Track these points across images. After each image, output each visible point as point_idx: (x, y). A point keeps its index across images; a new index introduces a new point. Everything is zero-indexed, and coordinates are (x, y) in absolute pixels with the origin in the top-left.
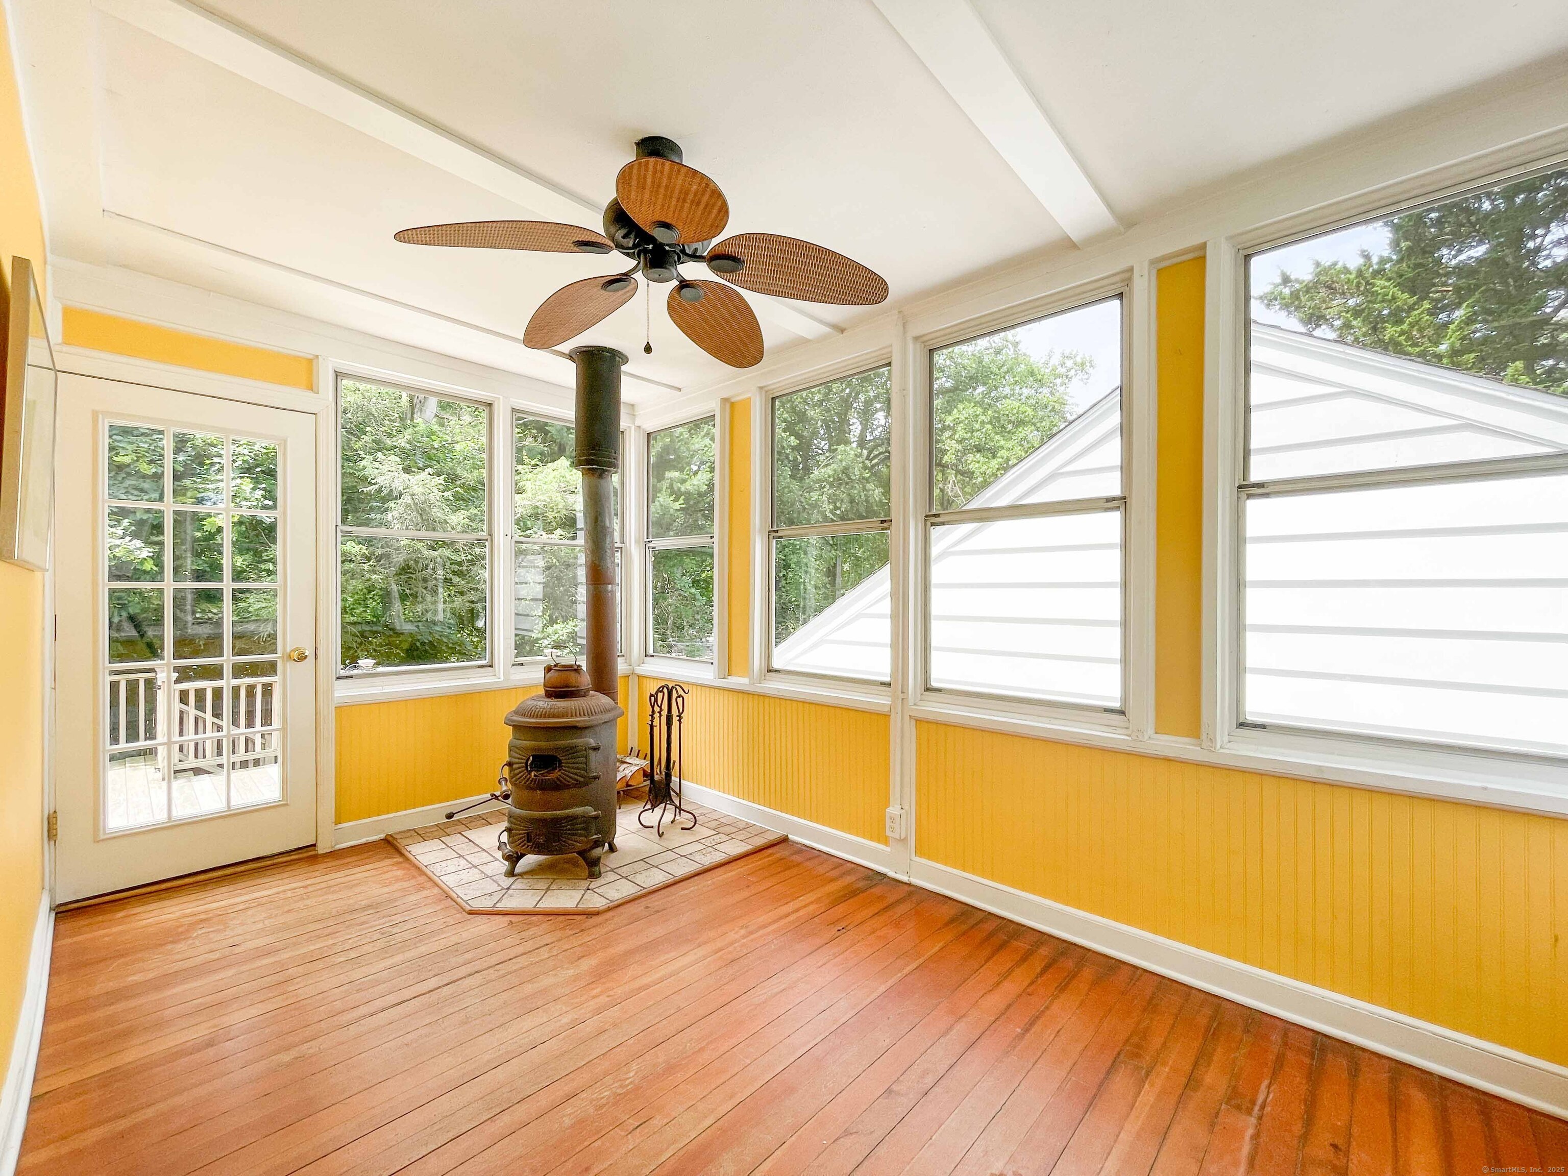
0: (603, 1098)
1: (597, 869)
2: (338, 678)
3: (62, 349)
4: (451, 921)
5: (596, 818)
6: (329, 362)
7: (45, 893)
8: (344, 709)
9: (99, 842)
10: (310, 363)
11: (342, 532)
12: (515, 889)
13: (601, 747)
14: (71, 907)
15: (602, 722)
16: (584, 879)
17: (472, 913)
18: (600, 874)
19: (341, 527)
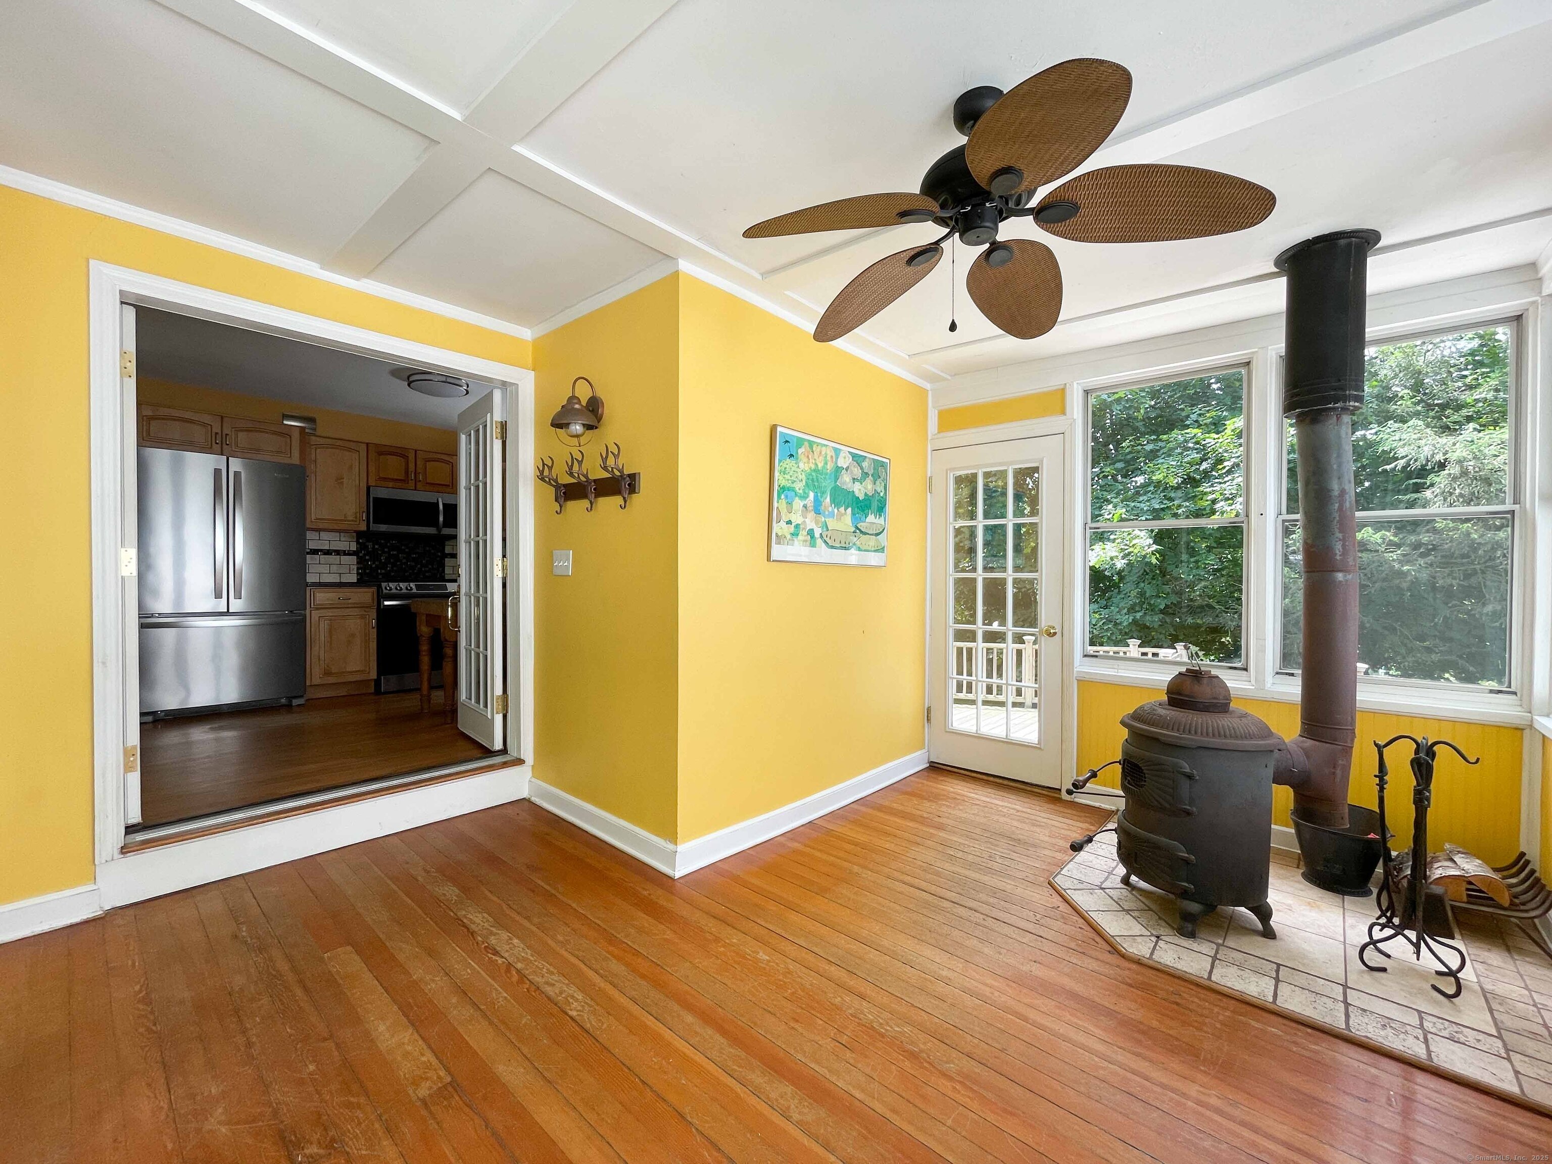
0: (865, 1015)
1: (1189, 927)
2: (1085, 656)
3: (936, 436)
4: (1031, 878)
5: (1186, 862)
6: (1075, 385)
7: (923, 751)
8: (1084, 683)
9: (946, 732)
10: (1062, 393)
11: (1091, 528)
12: (1105, 892)
13: (1197, 778)
14: (936, 765)
15: (1199, 745)
16: (1173, 928)
17: (1050, 883)
18: (1192, 935)
19: (1090, 524)
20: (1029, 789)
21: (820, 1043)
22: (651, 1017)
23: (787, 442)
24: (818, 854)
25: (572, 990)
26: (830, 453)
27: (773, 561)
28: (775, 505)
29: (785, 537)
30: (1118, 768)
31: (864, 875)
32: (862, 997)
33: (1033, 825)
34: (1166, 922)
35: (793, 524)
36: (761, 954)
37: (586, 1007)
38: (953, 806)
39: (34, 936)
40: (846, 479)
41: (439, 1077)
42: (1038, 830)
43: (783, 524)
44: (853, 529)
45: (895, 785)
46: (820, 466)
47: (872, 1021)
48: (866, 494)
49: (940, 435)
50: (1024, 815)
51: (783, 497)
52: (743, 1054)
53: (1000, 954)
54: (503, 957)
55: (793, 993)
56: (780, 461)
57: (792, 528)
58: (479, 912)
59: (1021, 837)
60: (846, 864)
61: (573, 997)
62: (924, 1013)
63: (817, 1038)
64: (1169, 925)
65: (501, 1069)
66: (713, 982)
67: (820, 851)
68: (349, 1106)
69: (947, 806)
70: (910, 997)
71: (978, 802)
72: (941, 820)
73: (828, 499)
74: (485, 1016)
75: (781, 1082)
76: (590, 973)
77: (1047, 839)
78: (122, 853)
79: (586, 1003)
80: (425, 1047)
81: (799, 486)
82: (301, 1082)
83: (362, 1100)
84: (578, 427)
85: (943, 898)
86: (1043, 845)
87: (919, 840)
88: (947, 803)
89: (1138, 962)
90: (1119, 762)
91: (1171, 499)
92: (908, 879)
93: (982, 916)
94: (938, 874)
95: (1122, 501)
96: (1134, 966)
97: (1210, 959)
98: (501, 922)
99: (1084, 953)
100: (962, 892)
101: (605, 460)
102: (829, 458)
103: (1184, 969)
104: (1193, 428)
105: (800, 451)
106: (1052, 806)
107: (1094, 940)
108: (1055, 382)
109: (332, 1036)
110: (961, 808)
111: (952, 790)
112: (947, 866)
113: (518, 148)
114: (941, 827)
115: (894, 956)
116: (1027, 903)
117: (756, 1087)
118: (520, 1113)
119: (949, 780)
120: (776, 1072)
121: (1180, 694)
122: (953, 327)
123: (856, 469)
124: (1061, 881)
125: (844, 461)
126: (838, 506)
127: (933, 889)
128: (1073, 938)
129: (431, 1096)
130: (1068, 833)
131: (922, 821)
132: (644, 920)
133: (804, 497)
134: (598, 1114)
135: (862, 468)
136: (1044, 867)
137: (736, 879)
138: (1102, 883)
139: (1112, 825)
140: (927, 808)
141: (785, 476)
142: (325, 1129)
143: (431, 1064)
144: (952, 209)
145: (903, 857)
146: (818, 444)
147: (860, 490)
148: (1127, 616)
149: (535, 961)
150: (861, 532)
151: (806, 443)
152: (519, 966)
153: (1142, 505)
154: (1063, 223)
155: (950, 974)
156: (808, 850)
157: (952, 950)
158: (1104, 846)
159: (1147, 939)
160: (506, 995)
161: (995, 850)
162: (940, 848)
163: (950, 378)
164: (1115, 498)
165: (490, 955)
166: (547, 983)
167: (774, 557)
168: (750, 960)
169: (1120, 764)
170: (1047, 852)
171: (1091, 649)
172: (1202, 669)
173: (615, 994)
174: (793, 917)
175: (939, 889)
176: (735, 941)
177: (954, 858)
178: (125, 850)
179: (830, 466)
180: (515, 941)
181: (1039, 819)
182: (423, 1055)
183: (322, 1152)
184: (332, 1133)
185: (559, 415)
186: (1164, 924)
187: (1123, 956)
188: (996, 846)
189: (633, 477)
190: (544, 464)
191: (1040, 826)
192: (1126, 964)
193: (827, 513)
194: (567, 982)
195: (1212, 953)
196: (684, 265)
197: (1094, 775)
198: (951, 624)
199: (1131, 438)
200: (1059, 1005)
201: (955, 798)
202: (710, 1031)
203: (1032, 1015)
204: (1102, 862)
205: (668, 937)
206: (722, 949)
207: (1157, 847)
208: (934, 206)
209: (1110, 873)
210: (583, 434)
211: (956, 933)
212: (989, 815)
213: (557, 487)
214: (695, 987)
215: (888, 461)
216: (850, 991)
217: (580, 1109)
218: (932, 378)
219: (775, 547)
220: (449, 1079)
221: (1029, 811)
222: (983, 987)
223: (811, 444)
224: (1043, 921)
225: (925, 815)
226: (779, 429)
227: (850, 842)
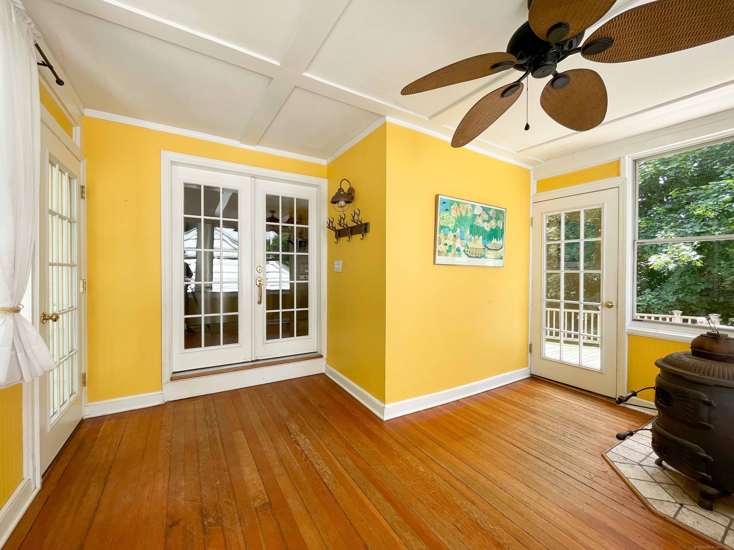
0: (473, 514)
1: (708, 503)
2: (634, 320)
3: (535, 195)
4: (590, 451)
5: (705, 460)
6: (627, 157)
7: (527, 368)
8: (632, 336)
9: (541, 359)
10: (618, 163)
11: (638, 243)
12: (643, 468)
13: (715, 405)
14: (535, 377)
15: (716, 384)
16: (695, 501)
17: (602, 456)
18: (710, 508)
19: (637, 241)
20: (594, 396)
21: (445, 524)
22: (360, 490)
23: (444, 203)
24: (459, 418)
25: (327, 469)
26: (470, 207)
27: (437, 264)
28: (438, 236)
29: (443, 252)
30: (653, 392)
31: (483, 433)
32: (473, 503)
33: (595, 418)
34: (689, 495)
35: (448, 245)
36: (420, 467)
37: (332, 479)
38: (542, 400)
39: (143, 408)
40: (479, 221)
41: (264, 499)
42: (598, 422)
43: (442, 245)
44: (483, 247)
45: (508, 385)
46: (464, 214)
47: (477, 519)
48: (491, 229)
49: (537, 194)
50: (588, 411)
51: (442, 231)
52: (402, 521)
53: (564, 494)
54: (300, 447)
55: (434, 493)
56: (440, 214)
57: (447, 247)
58: (295, 424)
59: (586, 425)
60: (474, 426)
61: (327, 472)
62: (509, 521)
63: (444, 522)
64: (691, 498)
65: (290, 501)
66: (393, 478)
67: (461, 417)
68: (229, 503)
69: (539, 401)
70: (502, 510)
71: (559, 400)
72: (534, 408)
73: (468, 231)
74: (288, 473)
75: (420, 541)
76: (336, 462)
77: (603, 428)
78: (171, 380)
79: (332, 476)
80: (262, 483)
81: (451, 225)
82: (213, 488)
83: (233, 502)
84: (342, 203)
85: (529, 454)
86: (600, 432)
87: (519, 418)
88: (539, 399)
89: (664, 519)
90: (654, 388)
91: (709, 226)
92: (509, 439)
93: (554, 469)
94: (528, 439)
95: (671, 228)
96: (661, 521)
97: (724, 529)
98: (303, 430)
99: (623, 505)
100: (542, 452)
101: (354, 217)
102: (469, 210)
103: (702, 531)
104: (727, 179)
105: (452, 207)
106: (608, 408)
107: (631, 498)
108: (613, 157)
109: (228, 470)
110: (548, 402)
111: (543, 391)
112: (535, 435)
113: (305, 74)
114: (534, 412)
115: (495, 482)
116: (586, 466)
117: (407, 541)
118: (293, 524)
119: (542, 386)
120: (418, 535)
121: (702, 349)
122: (527, 127)
123: (485, 215)
124: (610, 455)
125: (478, 211)
126: (474, 235)
127: (524, 448)
128: (616, 494)
129: (259, 507)
130: (620, 426)
131: (523, 408)
132: (366, 439)
133: (454, 231)
134: (327, 535)
135: (488, 215)
136: (599, 445)
137: (414, 426)
138: (641, 461)
139: (650, 426)
140: (525, 400)
141: (443, 221)
142: (217, 512)
143: (262, 492)
144: (526, 58)
145: (508, 426)
146: (462, 203)
147: (487, 226)
148: (672, 297)
149: (314, 451)
150: (488, 249)
151: (455, 203)
152: (307, 452)
153: (687, 230)
154: (603, 53)
155: (529, 500)
156: (453, 415)
157: (531, 485)
158: (644, 438)
159: (672, 505)
160: (298, 465)
161: (566, 430)
162: (532, 424)
163: (543, 162)
164: (665, 226)
165: (295, 445)
166: (317, 463)
167: (437, 262)
168: (415, 470)
169: (654, 389)
170: (602, 436)
171: (638, 316)
172: (720, 332)
173: (347, 475)
174: (441, 451)
175: (528, 448)
176: (408, 458)
177: (540, 432)
178: (172, 379)
179: (469, 215)
180: (307, 440)
181: (599, 415)
182: (260, 486)
183: (214, 522)
184: (219, 514)
185: (334, 197)
186: (688, 497)
187: (653, 513)
188: (568, 427)
189: (366, 224)
190: (330, 221)
191: (599, 419)
192: (655, 519)
193: (467, 239)
194: (325, 464)
195: (727, 524)
196: (389, 119)
197: (635, 394)
198: (544, 299)
199: (676, 189)
200: (601, 535)
201: (545, 397)
202: (388, 504)
203: (581, 538)
204: (642, 448)
205: (375, 450)
206: (401, 461)
207: (682, 446)
208: (513, 58)
209: (647, 456)
210: (345, 205)
211: (535, 476)
212: (565, 409)
213: (336, 231)
214: (384, 479)
215: (505, 210)
216: (466, 498)
217: (319, 530)
218: (533, 163)
219: (437, 257)
220: (267, 501)
221: (593, 409)
222: (550, 513)
223: (458, 203)
224: (595, 479)
225: (525, 404)
226: (440, 197)
227: (478, 414)
